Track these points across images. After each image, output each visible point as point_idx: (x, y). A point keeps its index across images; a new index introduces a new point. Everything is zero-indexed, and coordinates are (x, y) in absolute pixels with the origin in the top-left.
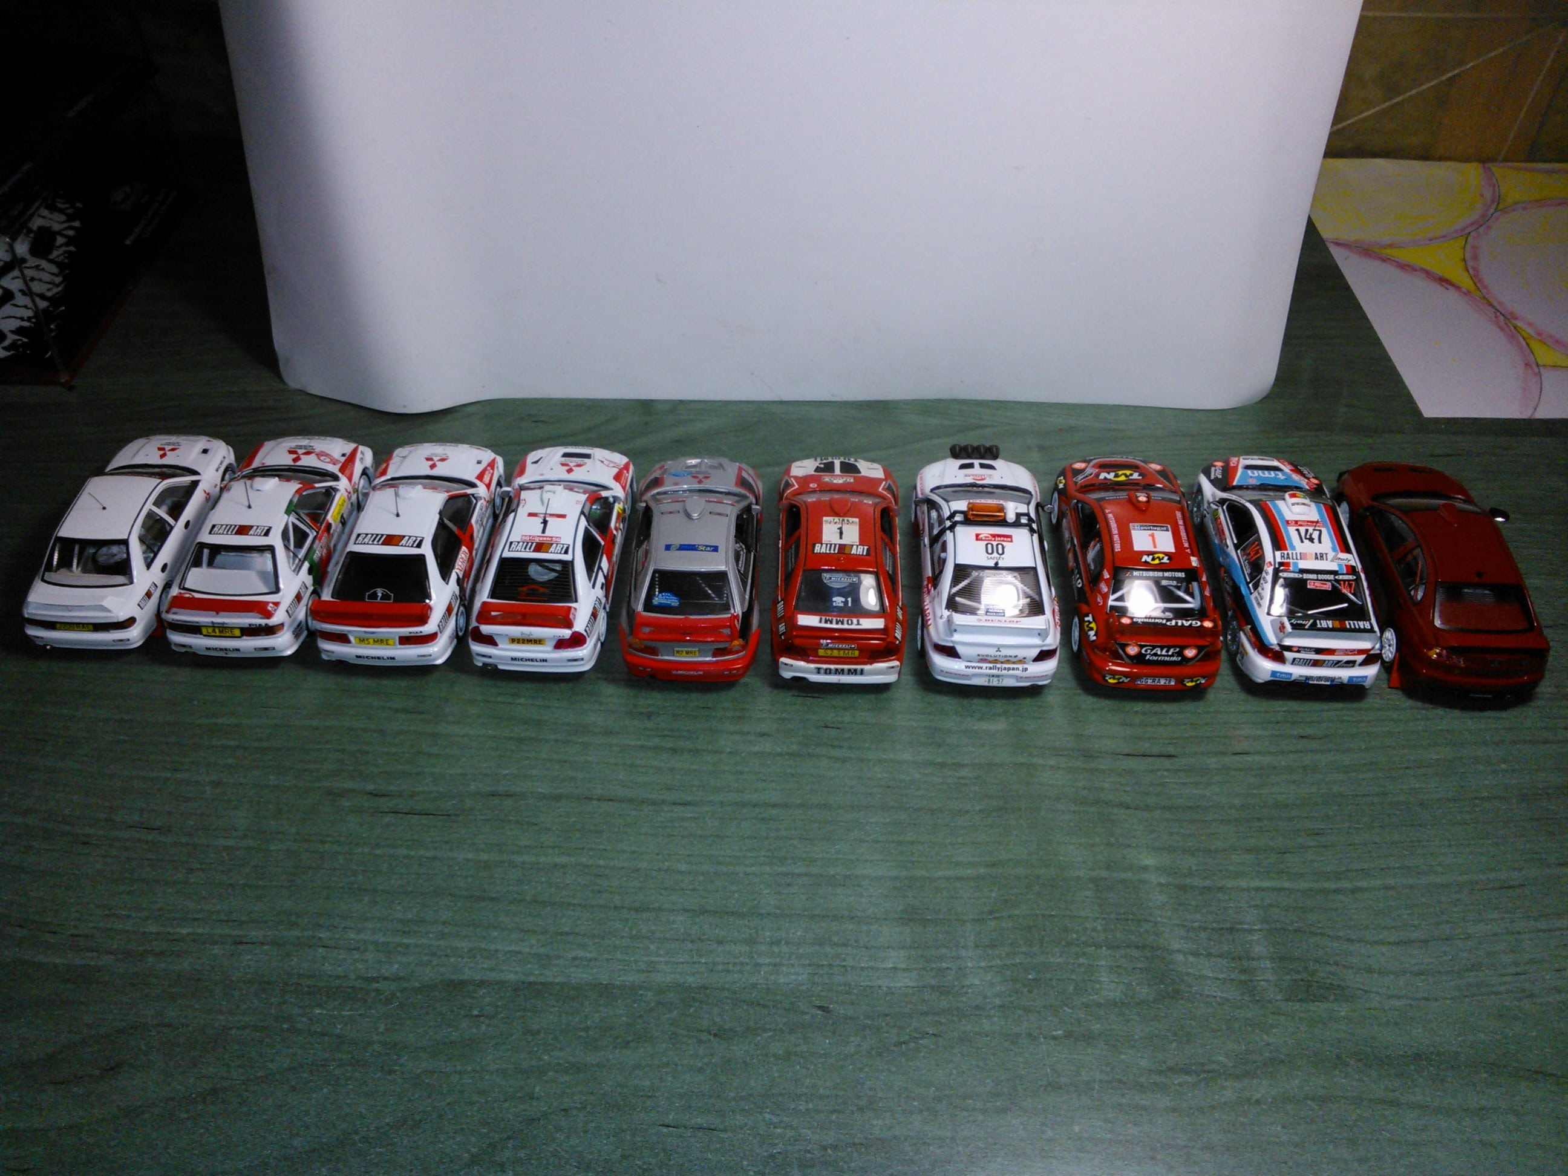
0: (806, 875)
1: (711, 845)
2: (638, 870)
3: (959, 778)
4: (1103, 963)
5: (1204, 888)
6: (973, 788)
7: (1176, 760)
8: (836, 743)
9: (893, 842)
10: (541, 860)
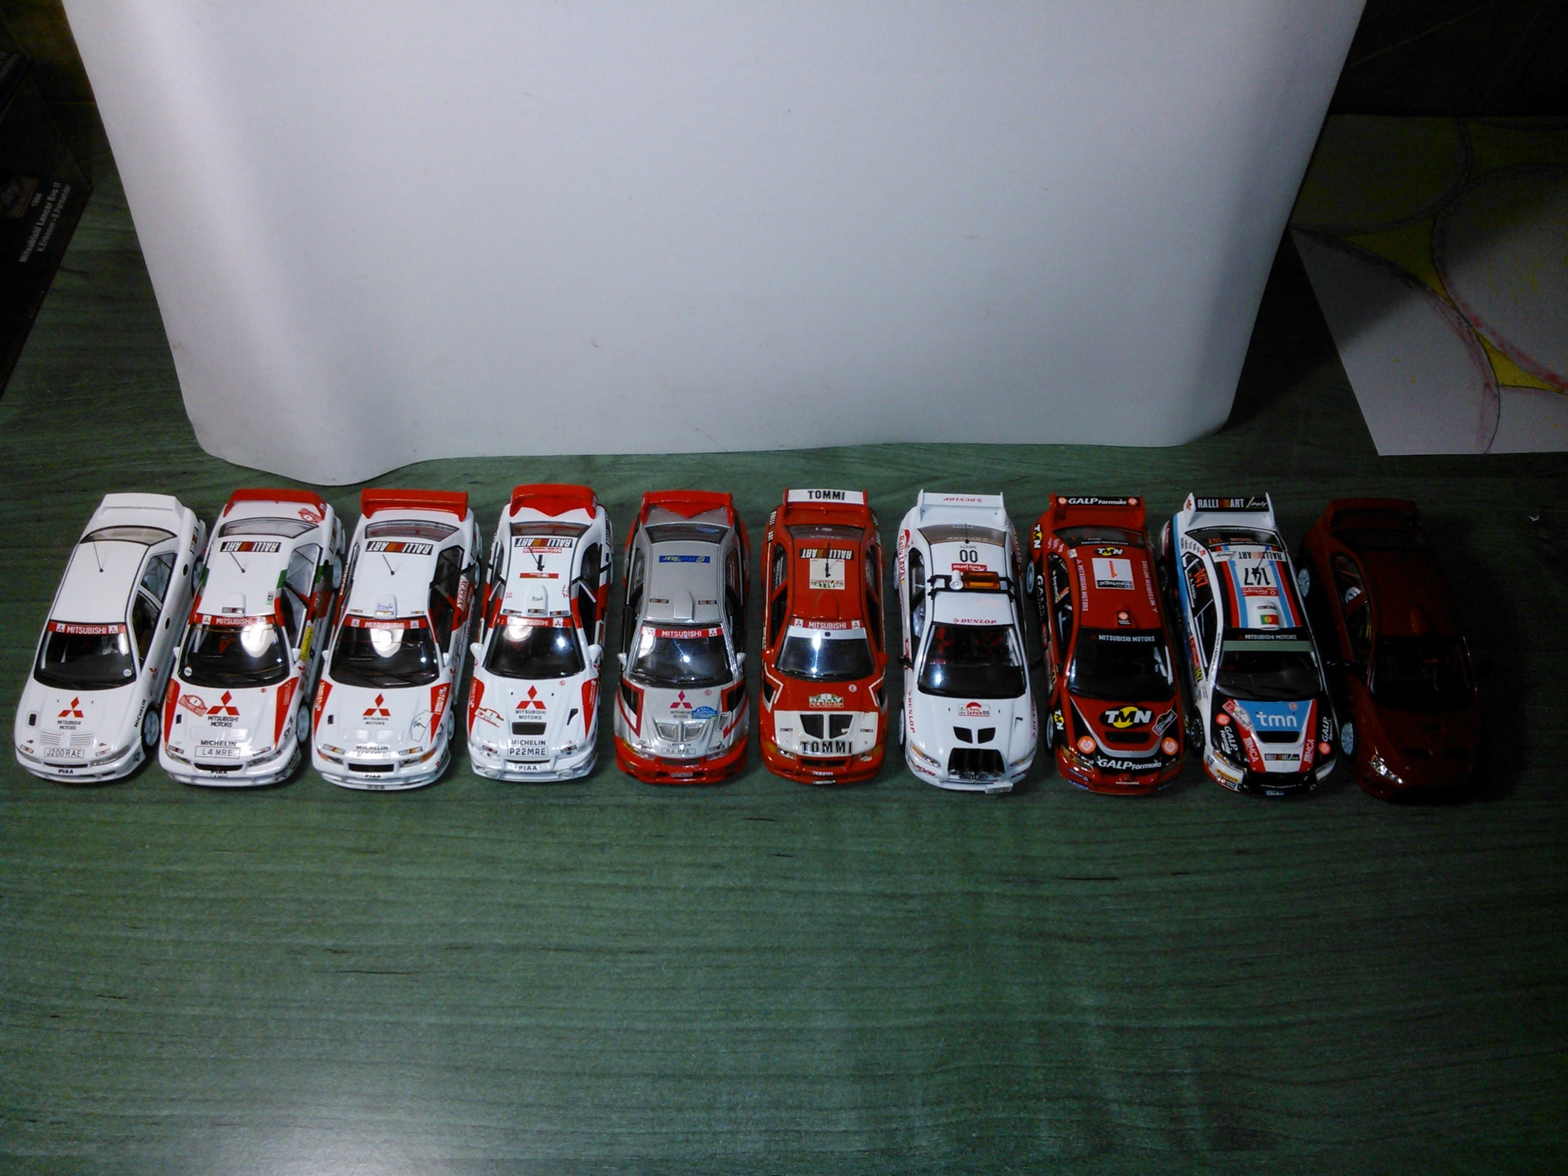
0: (761, 1029)
1: (668, 999)
2: (597, 1031)
3: (908, 912)
4: (1043, 1117)
5: (1140, 1029)
6: (921, 923)
7: (1117, 883)
8: (788, 874)
9: (845, 989)
10: (502, 1023)
